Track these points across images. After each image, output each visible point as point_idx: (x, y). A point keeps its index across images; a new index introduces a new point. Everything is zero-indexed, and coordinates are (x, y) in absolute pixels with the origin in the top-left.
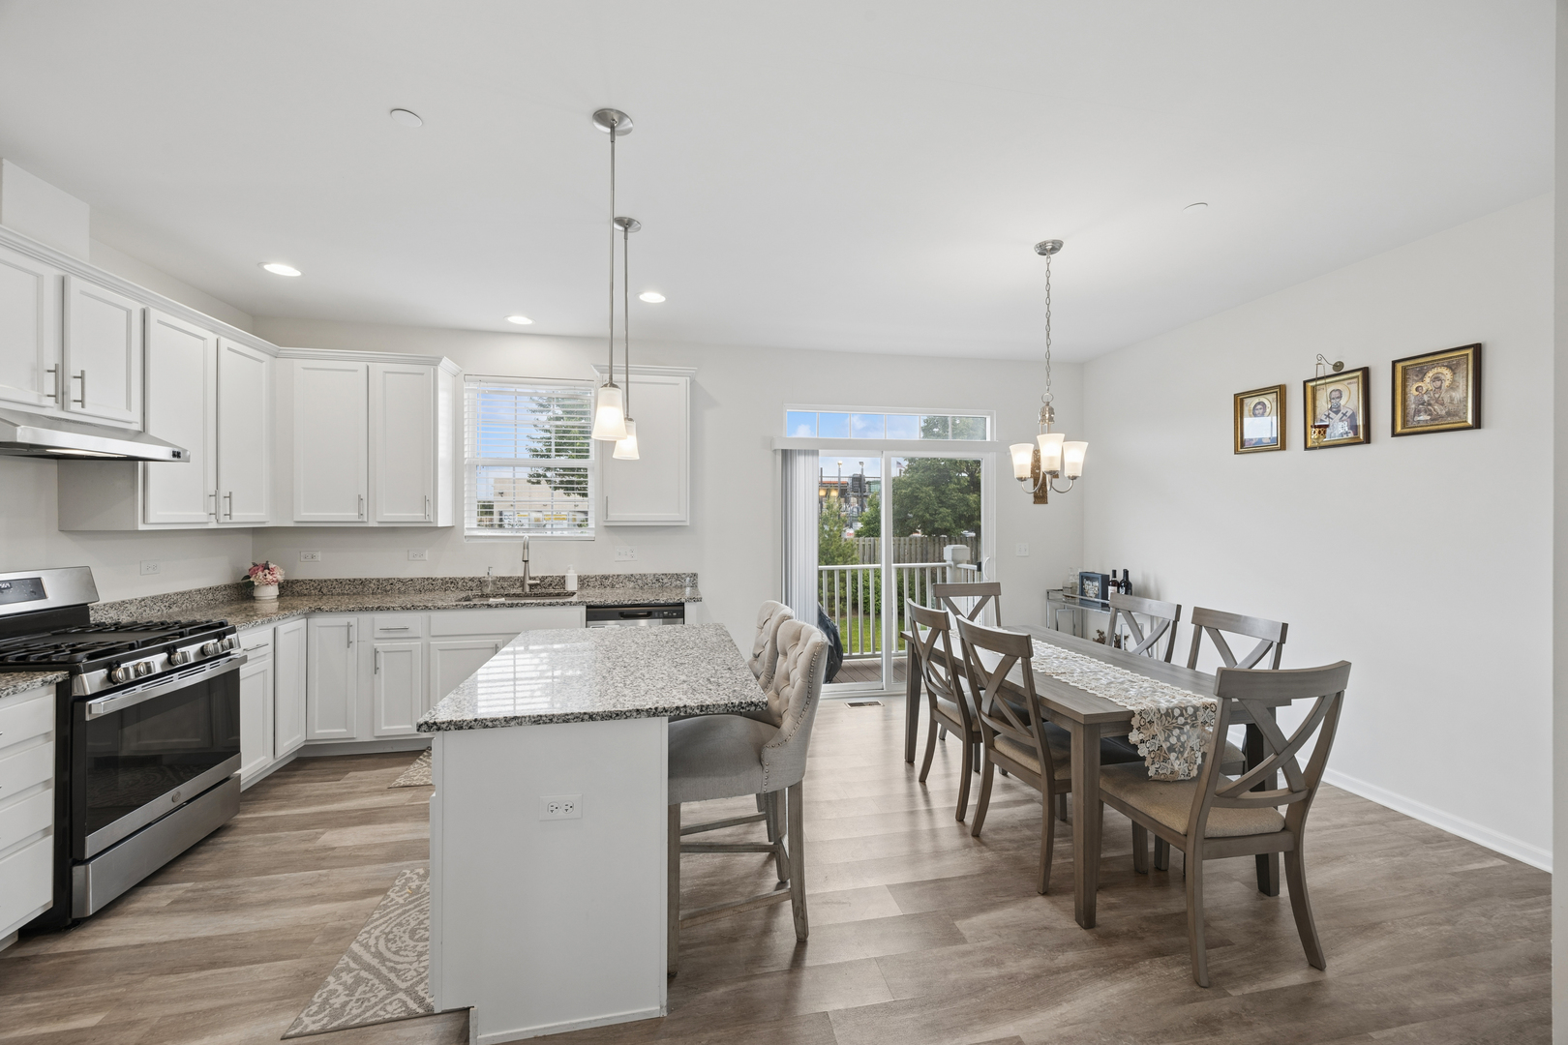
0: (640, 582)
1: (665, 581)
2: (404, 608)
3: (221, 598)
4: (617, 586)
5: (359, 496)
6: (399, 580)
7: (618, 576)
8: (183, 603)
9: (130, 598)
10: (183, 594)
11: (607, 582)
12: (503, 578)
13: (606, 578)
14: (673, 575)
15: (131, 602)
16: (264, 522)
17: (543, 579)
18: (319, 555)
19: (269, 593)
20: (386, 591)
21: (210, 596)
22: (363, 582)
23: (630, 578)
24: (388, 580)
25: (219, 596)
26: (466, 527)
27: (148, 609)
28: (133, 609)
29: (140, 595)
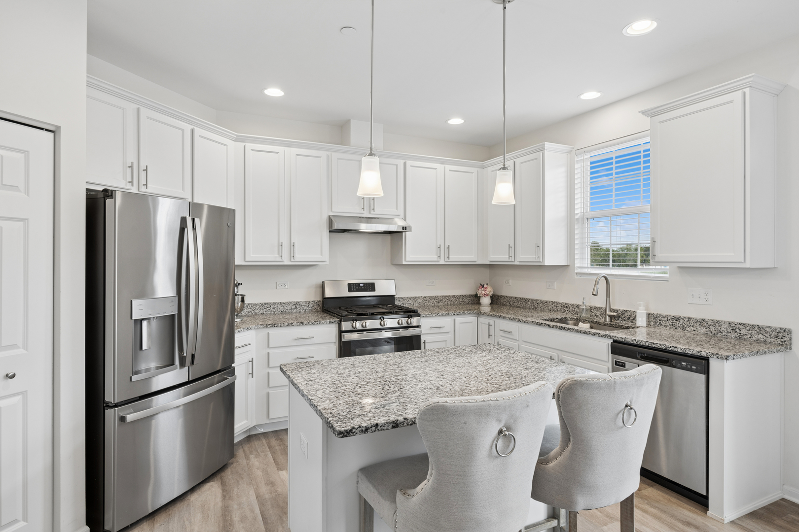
0: (712, 328)
1: (744, 332)
2: (510, 319)
3: (467, 302)
4: (688, 329)
5: (509, 245)
6: (541, 302)
7: (689, 318)
8: (445, 301)
9: (419, 296)
10: (445, 297)
11: (678, 324)
12: (596, 308)
13: (677, 319)
14: (753, 327)
15: (419, 298)
16: (475, 261)
17: (624, 312)
18: (511, 282)
19: (486, 301)
20: (536, 308)
21: (461, 300)
22: (526, 301)
23: (702, 322)
24: (536, 300)
25: (466, 300)
26: (576, 266)
27: (427, 302)
28: (420, 301)
29: (423, 295)
